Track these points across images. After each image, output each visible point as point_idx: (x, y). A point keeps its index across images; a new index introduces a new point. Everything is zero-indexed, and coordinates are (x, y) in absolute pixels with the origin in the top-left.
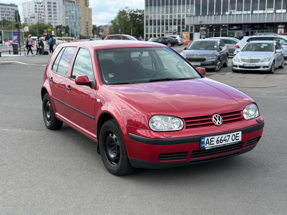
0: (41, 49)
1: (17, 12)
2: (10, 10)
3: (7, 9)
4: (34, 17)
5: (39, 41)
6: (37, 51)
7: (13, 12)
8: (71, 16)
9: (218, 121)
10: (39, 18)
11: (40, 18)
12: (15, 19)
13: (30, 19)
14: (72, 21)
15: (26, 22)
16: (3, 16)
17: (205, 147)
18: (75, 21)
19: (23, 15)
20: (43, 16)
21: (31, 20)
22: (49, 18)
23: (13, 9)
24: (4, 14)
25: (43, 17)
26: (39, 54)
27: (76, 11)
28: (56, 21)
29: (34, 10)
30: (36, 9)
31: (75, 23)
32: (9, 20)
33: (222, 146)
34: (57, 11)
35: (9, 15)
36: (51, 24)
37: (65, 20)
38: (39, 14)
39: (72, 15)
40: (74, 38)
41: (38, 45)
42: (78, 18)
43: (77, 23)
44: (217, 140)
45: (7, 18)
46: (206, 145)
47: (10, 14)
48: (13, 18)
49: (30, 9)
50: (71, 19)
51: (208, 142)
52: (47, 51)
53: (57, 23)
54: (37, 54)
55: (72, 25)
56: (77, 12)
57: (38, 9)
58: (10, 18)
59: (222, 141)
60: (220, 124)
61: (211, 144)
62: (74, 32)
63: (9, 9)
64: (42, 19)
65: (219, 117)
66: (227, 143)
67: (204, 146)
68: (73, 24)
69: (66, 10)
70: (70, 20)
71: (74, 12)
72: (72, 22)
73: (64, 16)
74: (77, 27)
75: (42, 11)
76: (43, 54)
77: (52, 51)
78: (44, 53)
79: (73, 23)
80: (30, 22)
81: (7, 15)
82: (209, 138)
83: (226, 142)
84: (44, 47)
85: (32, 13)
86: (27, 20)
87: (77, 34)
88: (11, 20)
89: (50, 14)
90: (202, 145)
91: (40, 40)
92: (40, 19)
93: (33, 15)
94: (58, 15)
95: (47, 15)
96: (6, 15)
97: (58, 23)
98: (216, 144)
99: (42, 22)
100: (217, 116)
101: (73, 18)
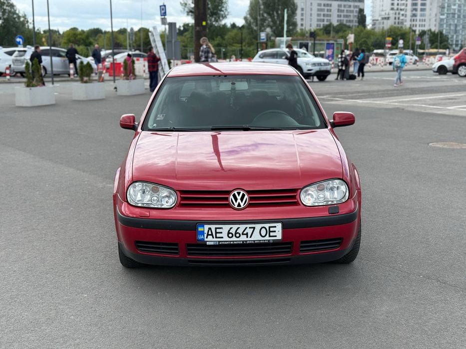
0: (344, 71)
1: (361, 11)
2: (352, 9)
3: (347, 6)
4: (388, 18)
5: (341, 58)
6: (338, 74)
7: (356, 11)
8: (449, 14)
9: (239, 201)
10: (395, 18)
11: (397, 18)
12: (357, 21)
13: (382, 21)
14: (452, 23)
15: (375, 26)
16: (339, 19)
17: (206, 240)
18: (456, 21)
19: (371, 15)
20: (403, 15)
21: (383, 23)
22: (413, 18)
23: (356, 7)
24: (342, 14)
25: (402, 18)
26: (340, 78)
27: (460, 6)
28: (423, 23)
29: (390, 7)
30: (393, 4)
31: (456, 26)
32: (348, 24)
33: (239, 242)
34: (428, 7)
35: (350, 16)
36: (414, 28)
37: (438, 20)
38: (397, 12)
39: (452, 11)
40: (447, 51)
41: (340, 64)
42: (462, 17)
43: (459, 25)
44: (229, 233)
45: (346, 20)
46: (207, 238)
47: (352, 14)
48: (356, 21)
49: (383, 6)
50: (449, 18)
51: (210, 233)
52: (354, 74)
53: (424, 26)
54: (337, 79)
55: (450, 29)
56: (462, 6)
57: (396, 4)
58: (350, 21)
59: (240, 234)
60: (242, 206)
61: (216, 237)
62: (452, 41)
63: (350, 6)
64: (400, 21)
65: (243, 195)
66: (249, 239)
67: (204, 239)
68: (452, 28)
69: (442, 4)
70: (448, 21)
71: (456, 7)
72: (450, 25)
73: (439, 14)
74: (459, 33)
75: (403, 7)
76: (347, 79)
77: (361, 74)
78: (348, 77)
79: (453, 25)
80: (381, 26)
81: (347, 16)
82: (213, 227)
83: (247, 237)
84: (349, 68)
85: (386, 10)
86: (377, 22)
87: (457, 43)
88: (351, 24)
89: (414, 12)
90: (201, 237)
91: (344, 56)
92: (397, 21)
93: (387, 14)
94: (427, 12)
95: (409, 13)
96: (345, 16)
97: (426, 26)
98: (226, 238)
99: (400, 26)
100: (239, 193)
101: (454, 17)
